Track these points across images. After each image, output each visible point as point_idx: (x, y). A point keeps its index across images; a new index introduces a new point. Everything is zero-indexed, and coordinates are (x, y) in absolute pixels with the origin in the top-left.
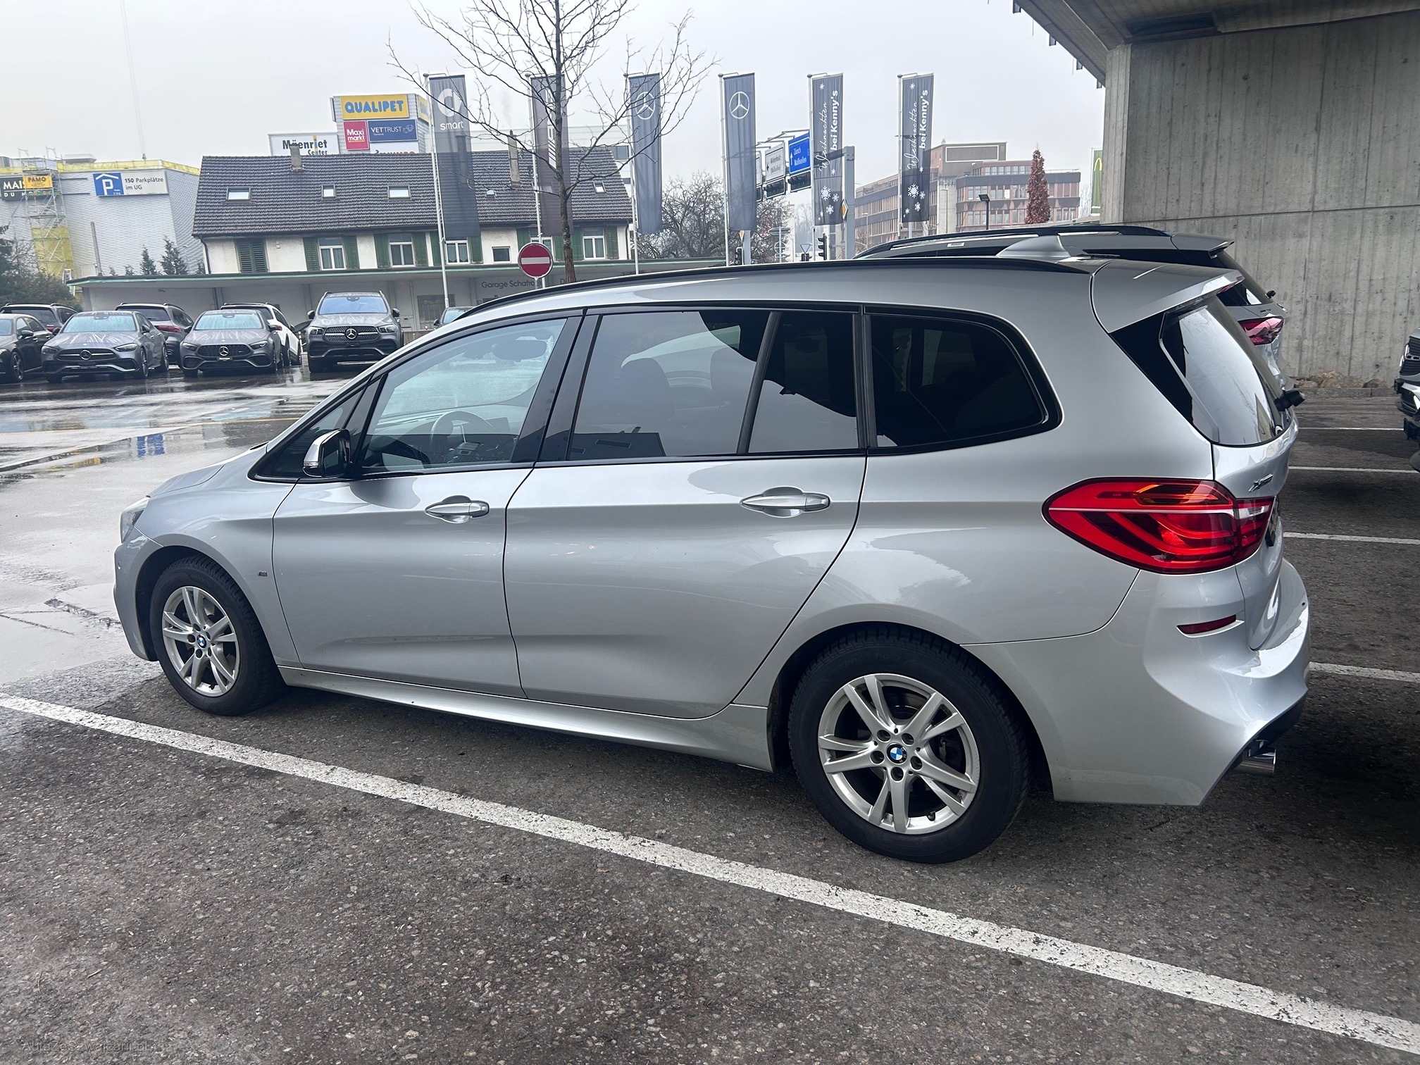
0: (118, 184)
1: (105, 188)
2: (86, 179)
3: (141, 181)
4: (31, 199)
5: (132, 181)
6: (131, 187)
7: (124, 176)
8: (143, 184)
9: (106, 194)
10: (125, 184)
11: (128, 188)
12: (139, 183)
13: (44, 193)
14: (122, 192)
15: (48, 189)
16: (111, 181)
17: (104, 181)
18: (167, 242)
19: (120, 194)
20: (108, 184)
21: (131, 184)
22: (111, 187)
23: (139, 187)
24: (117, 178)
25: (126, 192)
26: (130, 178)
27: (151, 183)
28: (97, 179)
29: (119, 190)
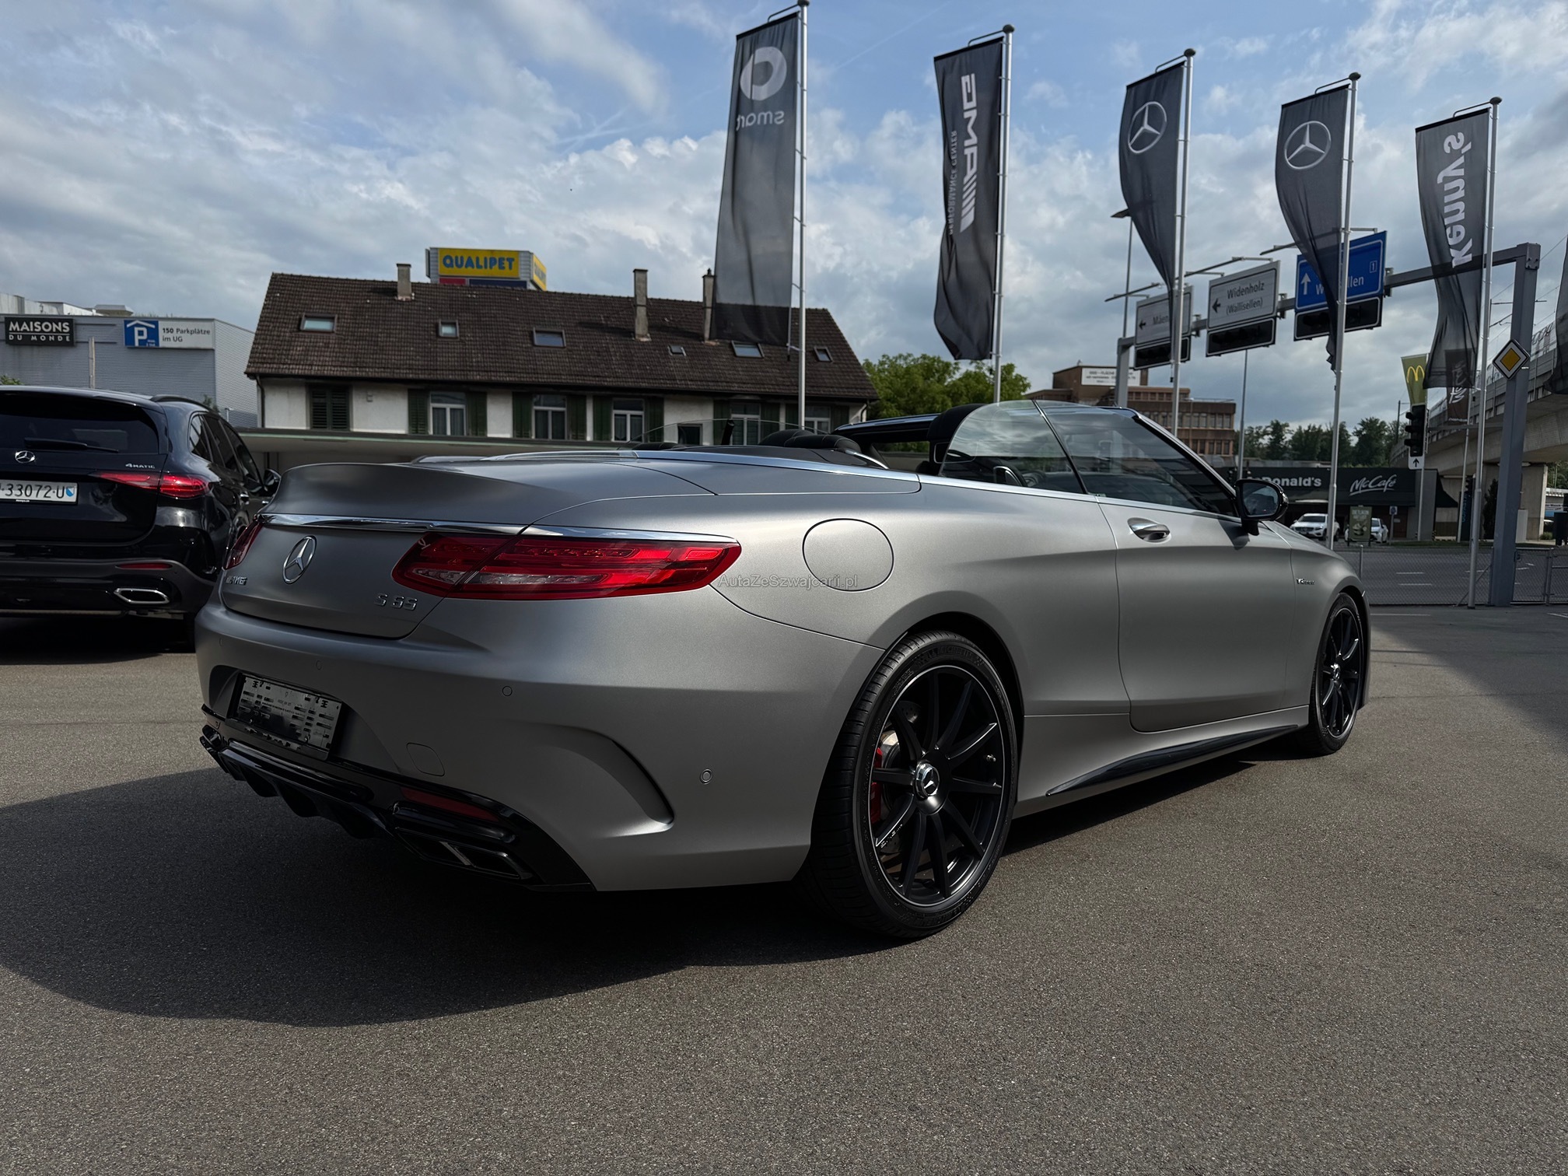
0: (153, 334)
1: (137, 338)
2: (114, 325)
3: (182, 332)
4: (38, 344)
5: (171, 331)
6: (169, 339)
7: (162, 325)
8: (184, 336)
9: (137, 344)
10: (161, 334)
11: (165, 339)
12: (179, 334)
14: (157, 343)
16: (145, 330)
17: (136, 329)
19: (153, 346)
20: (141, 333)
21: (169, 335)
22: (145, 337)
23: (179, 339)
24: (153, 326)
25: (162, 344)
26: (170, 327)
27: (194, 335)
28: (128, 326)
29: (154, 341)
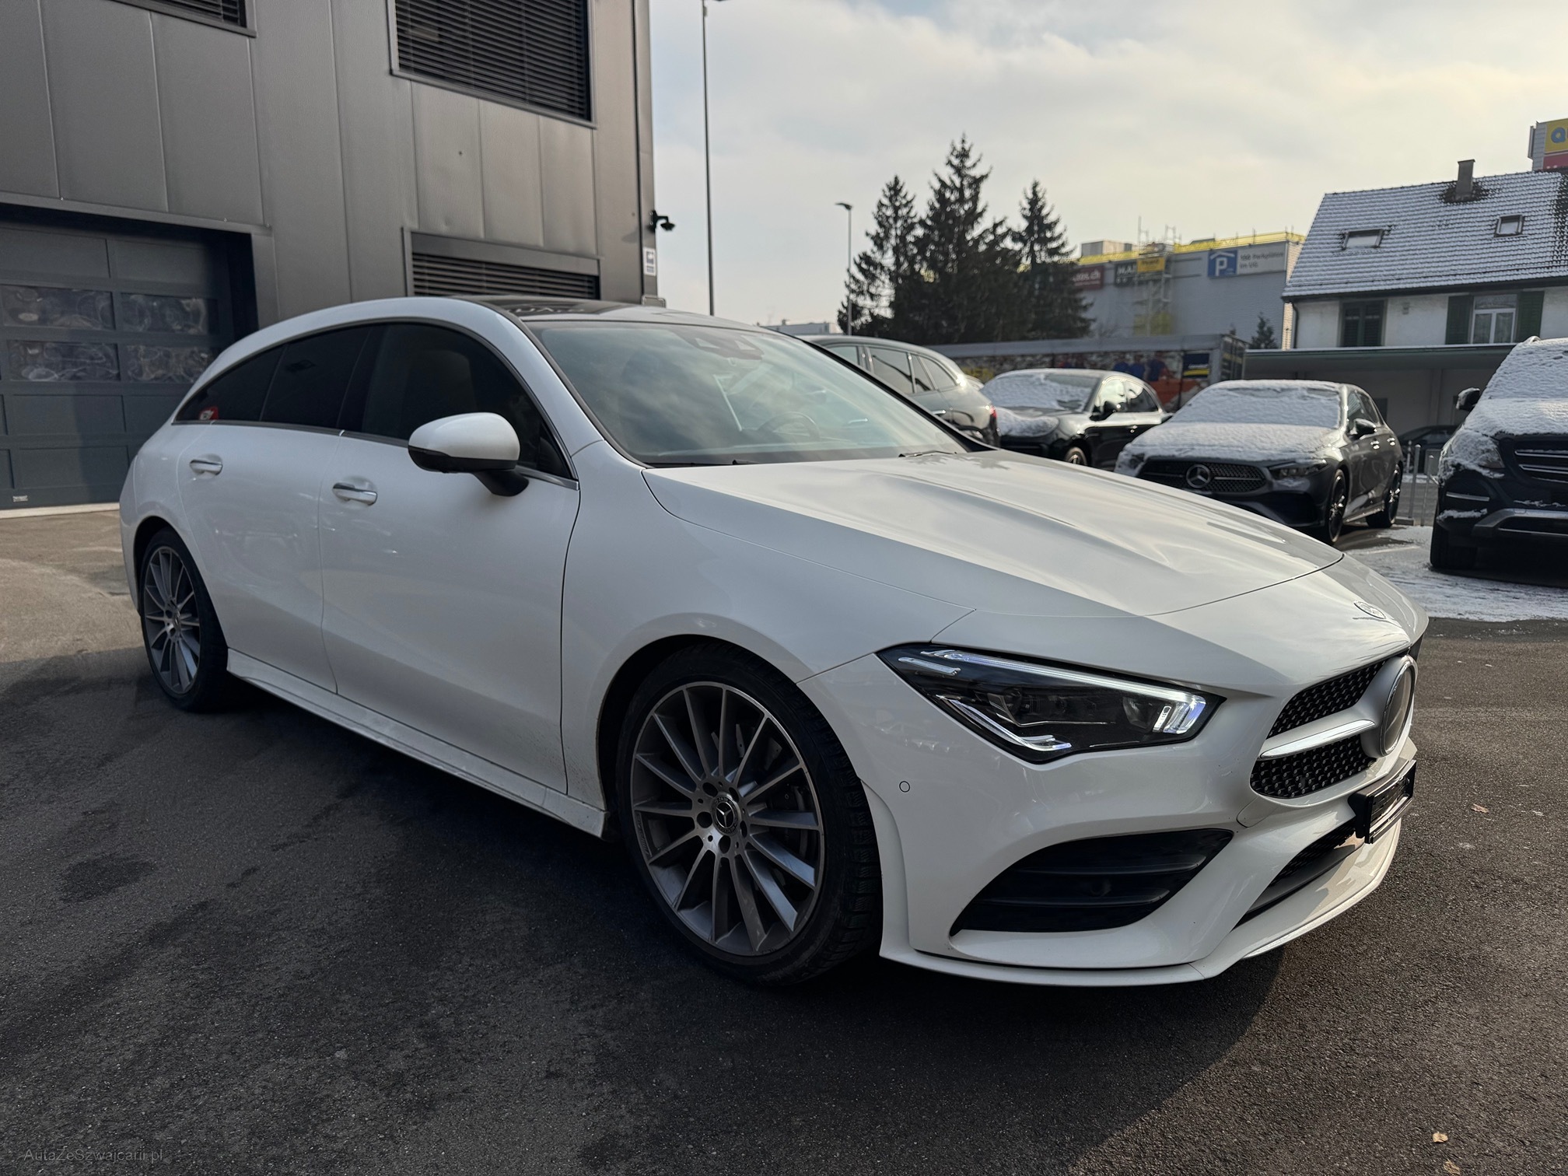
0: (1232, 262)
1: (1218, 268)
2: (1199, 259)
3: (1258, 257)
4: (1141, 283)
5: (1247, 258)
6: (1245, 266)
7: (1240, 253)
8: (1260, 261)
9: (1217, 273)
10: (1240, 261)
11: (1243, 266)
12: (1256, 260)
13: (1156, 277)
14: (1235, 271)
15: (1159, 273)
16: (1225, 260)
17: (1218, 260)
18: (1262, 319)
19: (1231, 273)
20: (1222, 263)
21: (1247, 262)
22: (1224, 266)
23: (1255, 265)
24: (1232, 255)
25: (1239, 271)
26: (1246, 254)
27: (1270, 259)
28: (1212, 257)
29: (1232, 269)
